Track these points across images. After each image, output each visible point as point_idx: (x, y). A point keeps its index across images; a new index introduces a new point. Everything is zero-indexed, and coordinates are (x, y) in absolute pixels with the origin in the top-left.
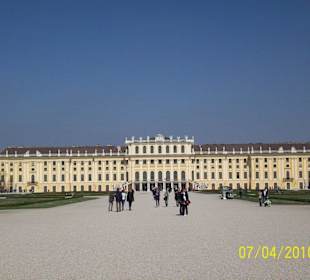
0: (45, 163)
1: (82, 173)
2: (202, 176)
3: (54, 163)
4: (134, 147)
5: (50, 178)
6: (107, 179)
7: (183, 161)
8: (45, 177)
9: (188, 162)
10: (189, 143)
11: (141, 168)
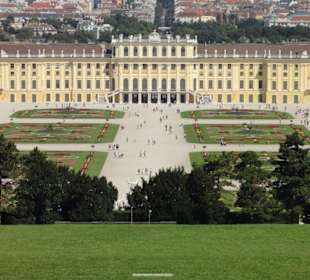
0: (12, 66)
1: (58, 78)
2: (206, 84)
3: (23, 66)
4: (122, 48)
5: (18, 85)
6: (89, 86)
7: (183, 67)
8: (12, 83)
9: (190, 68)
10: (190, 44)
11: (131, 75)
